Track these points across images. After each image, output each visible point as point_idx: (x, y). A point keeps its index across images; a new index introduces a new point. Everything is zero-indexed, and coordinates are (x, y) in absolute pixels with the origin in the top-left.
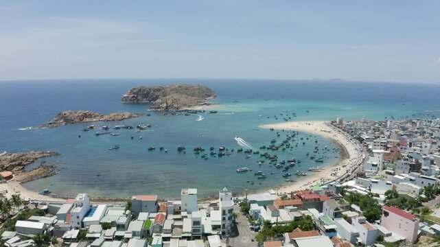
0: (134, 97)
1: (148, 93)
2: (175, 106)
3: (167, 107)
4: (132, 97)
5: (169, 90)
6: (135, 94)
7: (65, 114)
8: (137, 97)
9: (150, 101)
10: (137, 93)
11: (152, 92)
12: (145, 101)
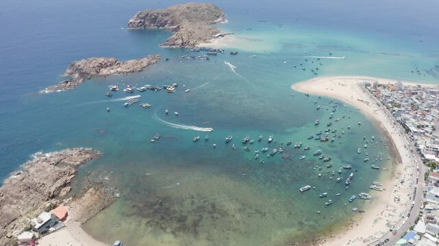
0: (141, 22)
1: (156, 18)
2: (192, 42)
3: (182, 44)
4: (139, 23)
5: (178, 13)
6: (141, 18)
7: (79, 66)
8: (144, 23)
9: (159, 27)
10: (144, 18)
11: (160, 17)
12: (153, 27)
